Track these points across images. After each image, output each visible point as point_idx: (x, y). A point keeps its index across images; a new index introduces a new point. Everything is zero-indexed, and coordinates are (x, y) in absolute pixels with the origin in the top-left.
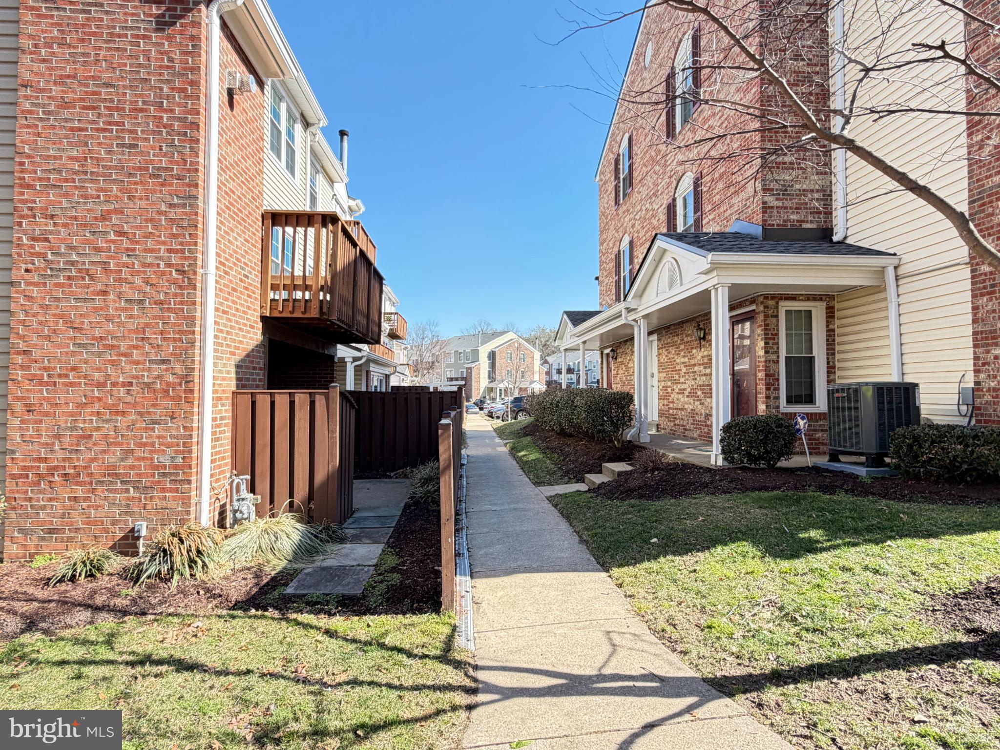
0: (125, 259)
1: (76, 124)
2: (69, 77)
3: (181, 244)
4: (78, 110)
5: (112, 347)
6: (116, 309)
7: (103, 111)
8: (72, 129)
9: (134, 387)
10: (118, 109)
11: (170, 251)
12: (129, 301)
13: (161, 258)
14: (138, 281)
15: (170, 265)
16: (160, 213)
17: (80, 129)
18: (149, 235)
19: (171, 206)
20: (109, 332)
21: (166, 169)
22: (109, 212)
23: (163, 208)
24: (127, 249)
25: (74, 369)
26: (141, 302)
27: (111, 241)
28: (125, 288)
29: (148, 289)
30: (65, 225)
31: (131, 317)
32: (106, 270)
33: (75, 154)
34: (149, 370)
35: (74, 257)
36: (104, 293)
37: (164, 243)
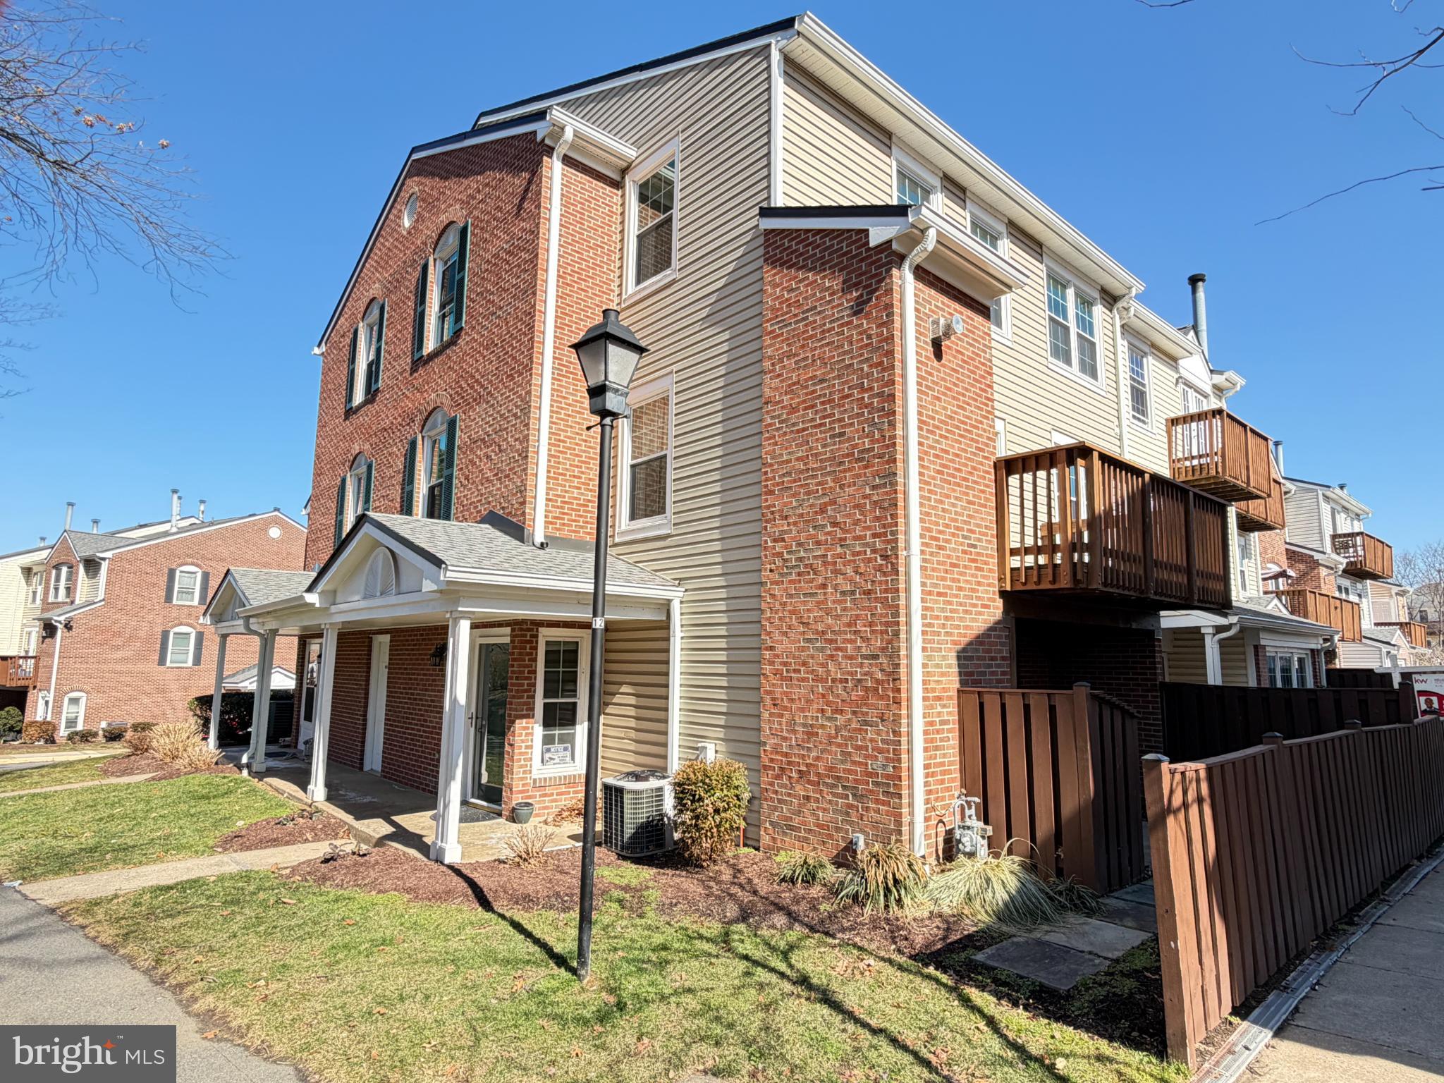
0: (839, 550)
1: (801, 426)
2: (794, 384)
3: (884, 526)
4: (802, 412)
5: (831, 641)
6: (834, 602)
7: (819, 407)
8: (798, 431)
9: (850, 685)
10: (829, 401)
11: (874, 536)
12: (843, 593)
13: (867, 545)
14: (849, 571)
15: (874, 551)
16: (865, 497)
17: (804, 430)
18: (857, 522)
19: (874, 488)
20: (829, 626)
21: (869, 450)
22: (826, 504)
23: (868, 491)
24: (841, 539)
25: (804, 664)
26: (853, 593)
27: (829, 533)
28: (840, 580)
29: (858, 578)
30: (795, 524)
31: (845, 609)
32: (825, 564)
33: (800, 454)
34: (861, 665)
35: (802, 554)
36: (824, 586)
37: (868, 528)
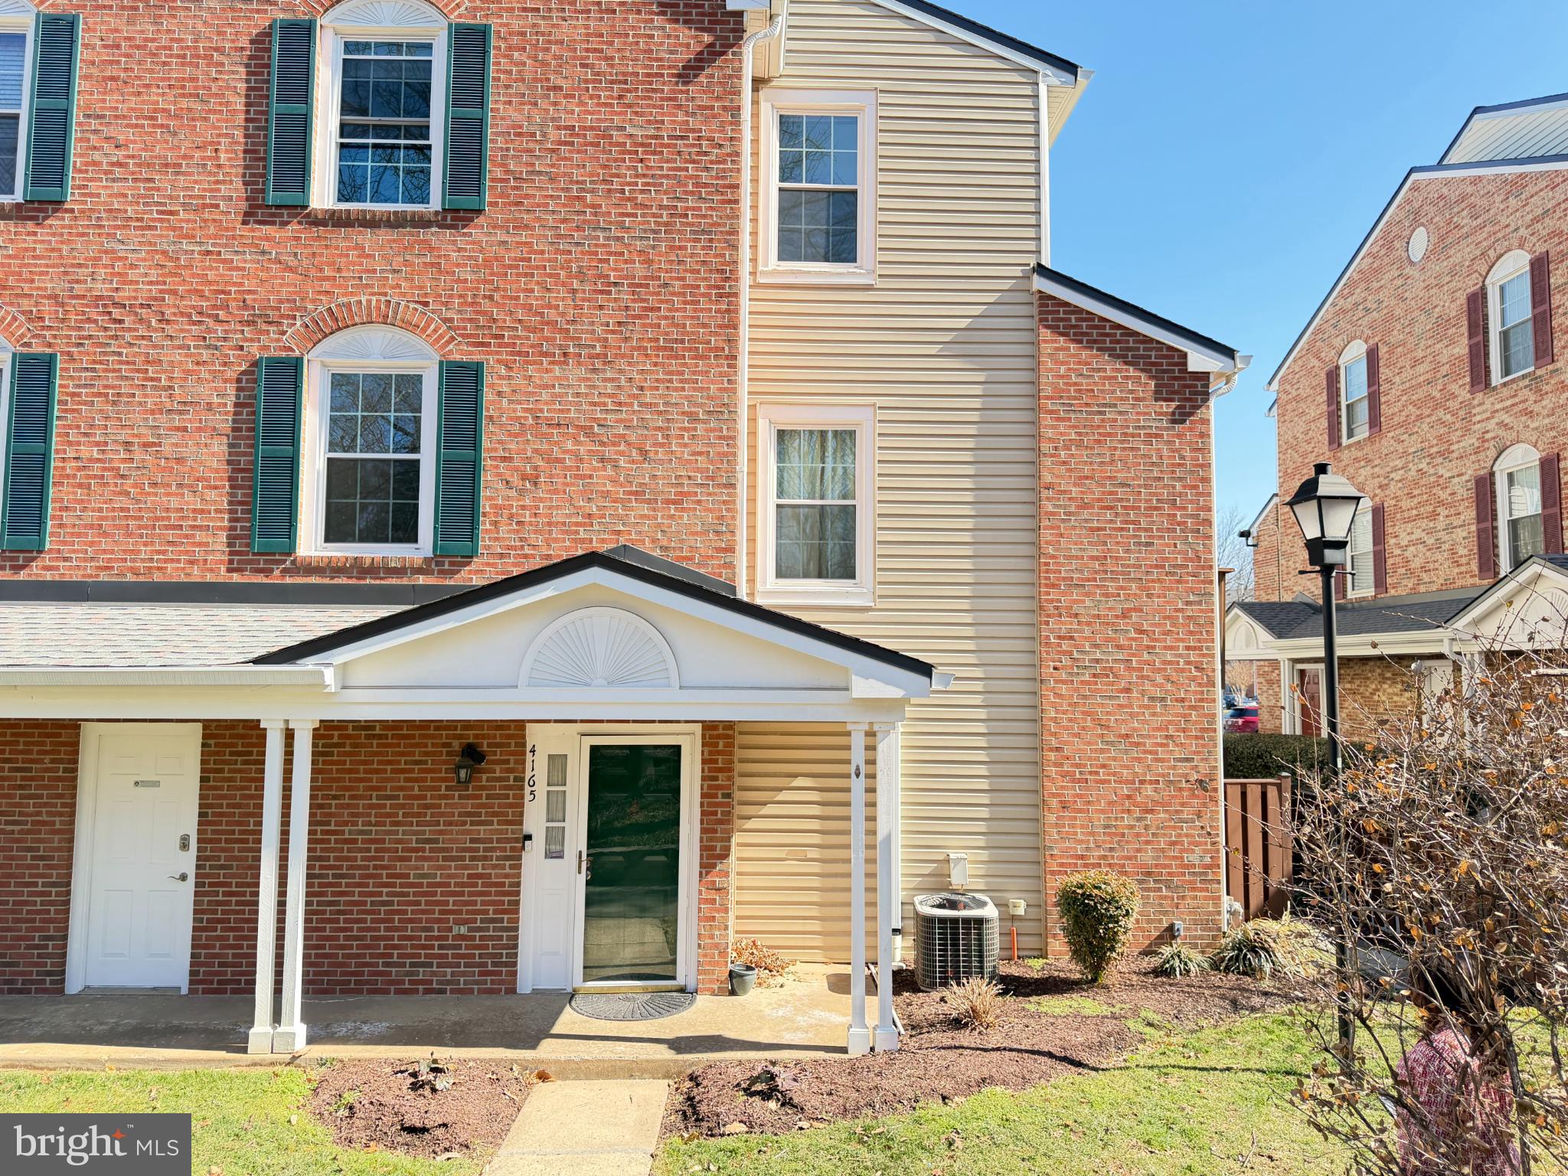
0: (1146, 656)
1: (1096, 525)
2: (1087, 478)
3: (1199, 641)
4: (1096, 510)
5: (1137, 744)
6: (1140, 707)
7: (1120, 510)
8: (1092, 529)
9: (1161, 785)
10: (1133, 508)
11: (1188, 648)
12: (1152, 699)
13: (1180, 655)
14: (1159, 679)
15: (1188, 663)
16: (1177, 610)
17: (1099, 529)
18: (1168, 633)
19: (1188, 603)
20: (1135, 729)
21: (1181, 566)
22: (1130, 610)
23: (1180, 606)
24: (1148, 647)
25: (1104, 766)
26: (1163, 699)
27: (1133, 639)
28: (1148, 685)
29: (1169, 687)
30: (1089, 624)
31: (1154, 714)
32: (1130, 669)
33: (1095, 553)
34: (1174, 768)
35: (1098, 656)
36: (1128, 690)
37: (1182, 640)
